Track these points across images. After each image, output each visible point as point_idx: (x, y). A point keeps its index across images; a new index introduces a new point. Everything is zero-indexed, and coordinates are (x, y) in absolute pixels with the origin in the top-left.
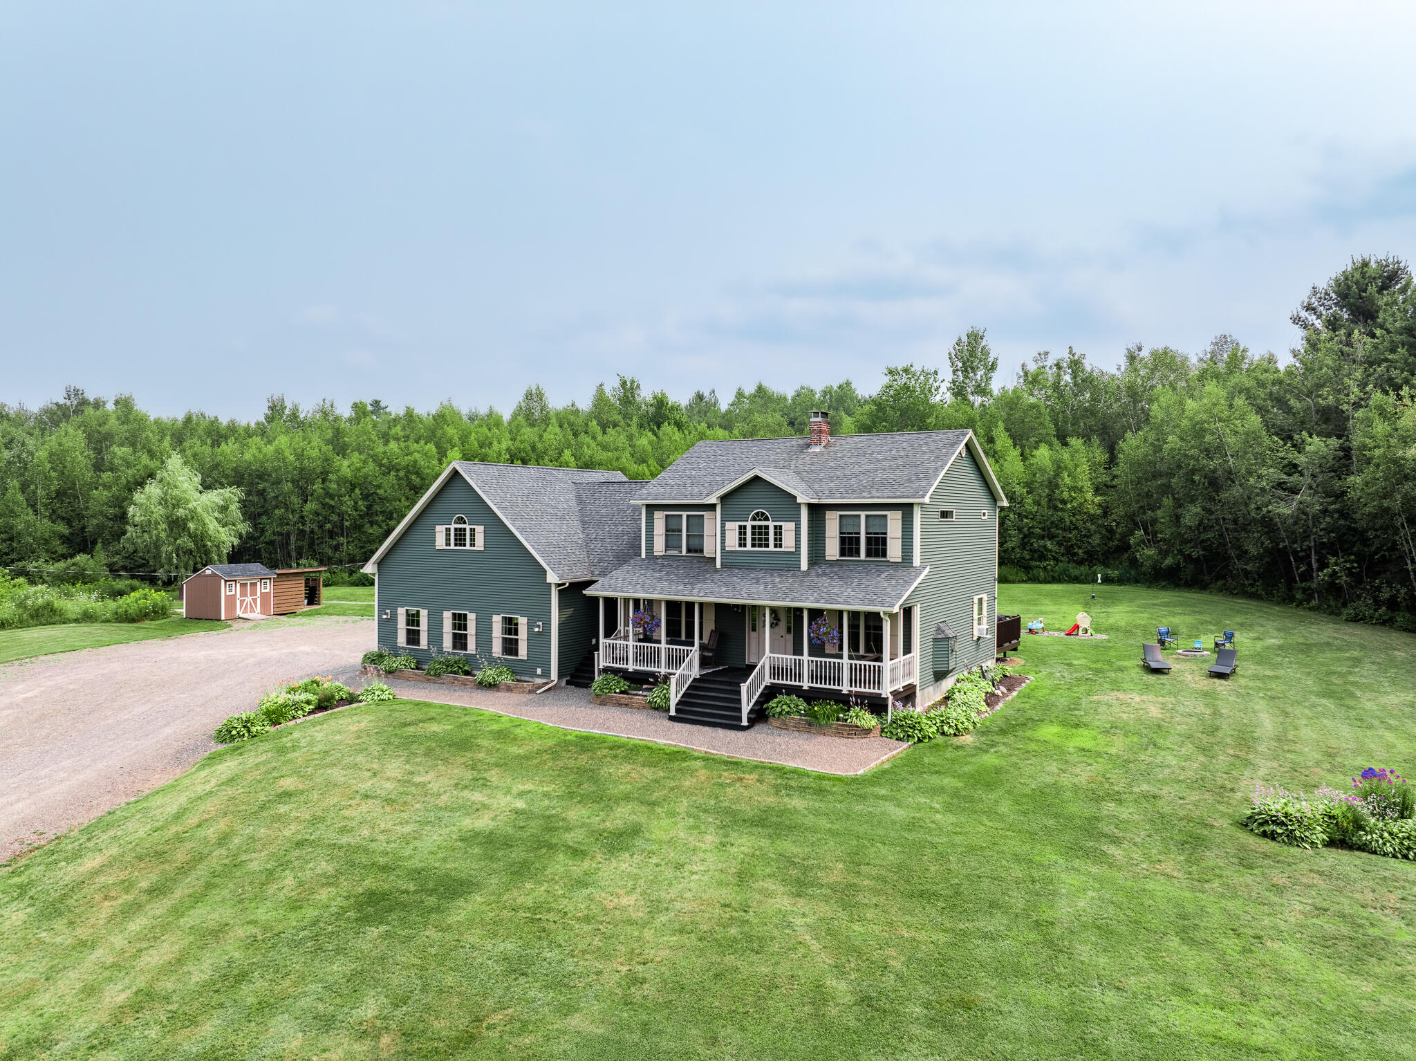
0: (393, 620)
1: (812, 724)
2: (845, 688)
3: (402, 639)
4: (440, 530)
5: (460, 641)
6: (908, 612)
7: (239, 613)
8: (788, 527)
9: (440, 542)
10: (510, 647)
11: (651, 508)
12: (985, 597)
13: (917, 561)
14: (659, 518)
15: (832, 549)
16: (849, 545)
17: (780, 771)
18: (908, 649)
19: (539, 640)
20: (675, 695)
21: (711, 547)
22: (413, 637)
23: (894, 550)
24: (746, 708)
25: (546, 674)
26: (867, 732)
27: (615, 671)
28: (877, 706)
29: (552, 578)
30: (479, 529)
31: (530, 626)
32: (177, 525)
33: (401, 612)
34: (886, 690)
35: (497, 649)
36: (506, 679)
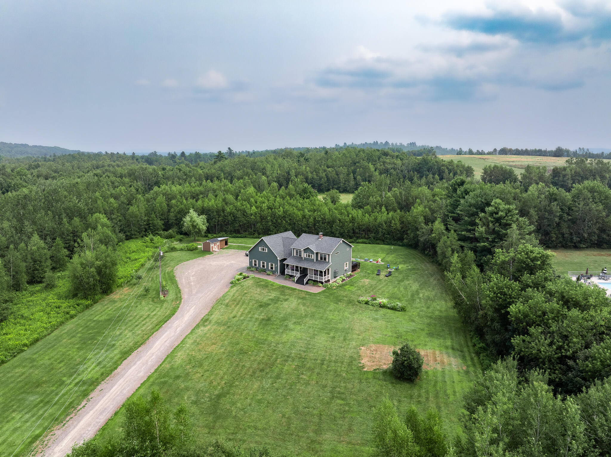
0: (252, 261)
1: (314, 285)
2: (318, 280)
3: (253, 265)
4: (260, 248)
5: (263, 266)
6: (329, 270)
7: (214, 250)
8: (313, 255)
9: (260, 250)
10: (272, 268)
11: (294, 249)
12: (348, 263)
13: (330, 262)
14: (295, 250)
15: (319, 259)
16: (321, 258)
17: (307, 292)
18: (329, 274)
19: (276, 268)
20: (296, 279)
21: (303, 256)
22: (255, 265)
23: (327, 260)
24: (305, 283)
25: (278, 273)
26: (320, 286)
27: (288, 274)
28: (322, 283)
29: (278, 258)
30: (267, 249)
31: (275, 265)
32: (194, 227)
33: (253, 260)
34: (323, 281)
35: (270, 268)
36: (271, 274)
